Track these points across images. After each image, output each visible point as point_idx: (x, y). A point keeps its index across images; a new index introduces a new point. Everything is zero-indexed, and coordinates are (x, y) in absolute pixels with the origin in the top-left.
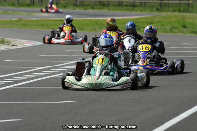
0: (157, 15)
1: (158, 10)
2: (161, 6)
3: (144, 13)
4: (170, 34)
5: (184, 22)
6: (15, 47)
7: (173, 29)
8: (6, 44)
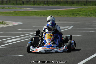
2: (86, 3)
4: (88, 17)
7: (91, 14)
8: (4, 24)
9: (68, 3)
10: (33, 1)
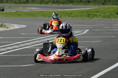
1: (103, 4)
2: (105, 1)
3: (94, 6)
4: (107, 19)
7: (110, 15)
8: (3, 27)
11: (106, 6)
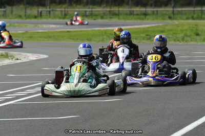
0: (169, 23)
1: (170, 18)
2: (174, 13)
3: (155, 21)
4: (182, 43)
5: (197, 30)
6: (19, 61)
7: (185, 37)
8: (10, 58)
9: (134, 15)
10: (62, 11)
11: (176, 22)
